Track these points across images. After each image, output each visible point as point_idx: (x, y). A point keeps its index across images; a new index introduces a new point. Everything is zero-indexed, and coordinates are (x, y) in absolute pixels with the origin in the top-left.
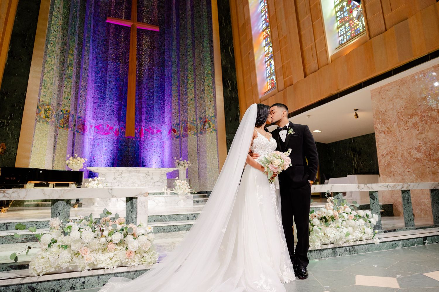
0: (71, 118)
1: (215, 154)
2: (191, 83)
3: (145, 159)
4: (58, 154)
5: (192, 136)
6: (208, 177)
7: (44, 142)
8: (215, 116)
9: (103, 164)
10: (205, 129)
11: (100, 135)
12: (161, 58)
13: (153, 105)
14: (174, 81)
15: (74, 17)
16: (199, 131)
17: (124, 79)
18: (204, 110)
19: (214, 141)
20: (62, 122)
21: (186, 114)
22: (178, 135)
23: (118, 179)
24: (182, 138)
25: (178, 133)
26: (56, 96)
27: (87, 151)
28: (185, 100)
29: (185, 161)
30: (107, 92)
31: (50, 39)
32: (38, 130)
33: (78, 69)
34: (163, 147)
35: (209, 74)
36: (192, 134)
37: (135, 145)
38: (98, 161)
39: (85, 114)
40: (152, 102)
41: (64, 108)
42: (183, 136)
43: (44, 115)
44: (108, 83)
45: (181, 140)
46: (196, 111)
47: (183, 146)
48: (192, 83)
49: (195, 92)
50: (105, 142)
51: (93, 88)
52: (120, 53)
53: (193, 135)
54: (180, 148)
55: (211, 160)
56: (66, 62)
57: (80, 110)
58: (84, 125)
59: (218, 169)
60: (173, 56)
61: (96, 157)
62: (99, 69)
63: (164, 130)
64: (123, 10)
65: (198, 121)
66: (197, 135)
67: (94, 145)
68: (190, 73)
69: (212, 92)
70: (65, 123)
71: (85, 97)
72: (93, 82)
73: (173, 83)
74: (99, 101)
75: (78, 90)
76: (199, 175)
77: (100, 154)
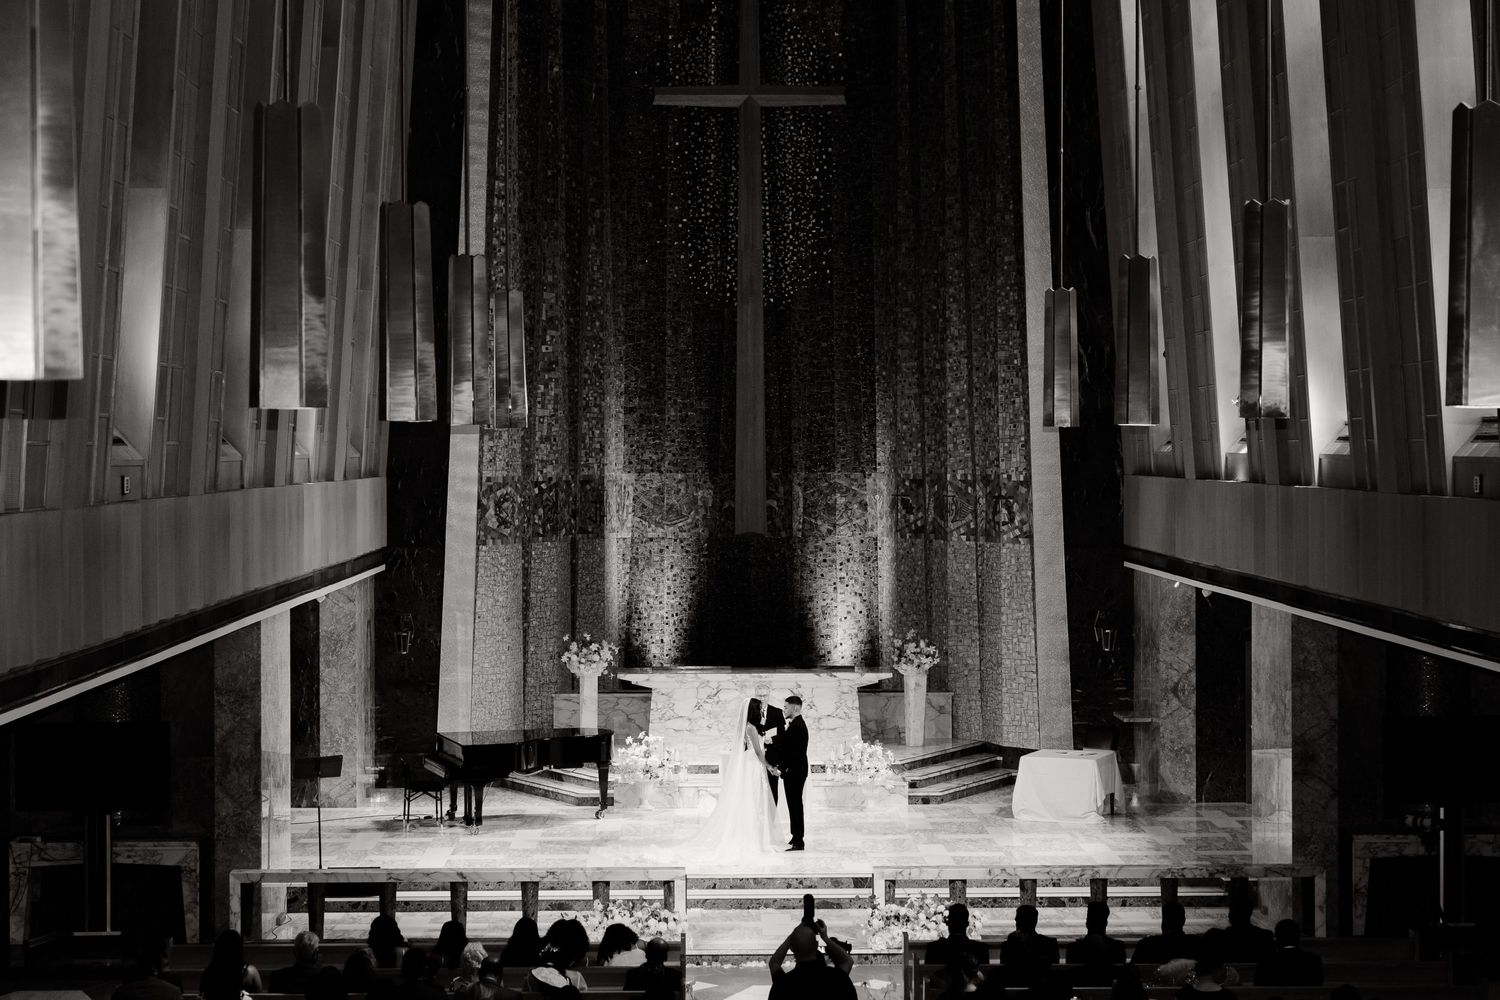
0: (562, 495)
1: (1026, 621)
2: (956, 334)
3: (810, 605)
4: (535, 623)
5: (960, 540)
6: (1006, 698)
7: (501, 599)
8: (1027, 483)
9: (666, 627)
10: (998, 523)
11: (653, 526)
12: (857, 207)
13: (833, 401)
14: (905, 310)
15: (550, 152)
16: (982, 524)
17: (726, 310)
18: (995, 456)
19: (1023, 573)
20: (540, 519)
21: (941, 449)
22: (919, 523)
23: (707, 707)
24: (932, 536)
25: (920, 515)
26: (517, 446)
27: (615, 585)
28: (940, 397)
29: (922, 644)
30: (669, 369)
31: (494, 278)
32: (485, 568)
33: (572, 320)
34: (869, 559)
35: (1011, 318)
36: (962, 531)
37: (773, 557)
38: (653, 618)
39: (602, 466)
40: (826, 390)
41: (542, 472)
42: (933, 532)
43: (494, 520)
44: (669, 332)
45: (928, 542)
46: (973, 449)
47: (935, 568)
48: (959, 337)
49: (970, 375)
50: (671, 548)
51: (621, 359)
52: (707, 209)
53: (964, 538)
54: (927, 575)
55: (1015, 640)
56: (538, 321)
57: (586, 454)
58: (602, 503)
59: (1035, 675)
60: (900, 208)
61: (645, 602)
62: (636, 283)
63: (875, 492)
64: (711, 34)
65: (978, 488)
66: (976, 540)
67: (635, 563)
68: (953, 296)
69: (1021, 390)
70: (548, 520)
71: (599, 406)
72: (620, 338)
73: (900, 316)
74: (645, 403)
75: (577, 394)
76: (982, 685)
77: (657, 592)
